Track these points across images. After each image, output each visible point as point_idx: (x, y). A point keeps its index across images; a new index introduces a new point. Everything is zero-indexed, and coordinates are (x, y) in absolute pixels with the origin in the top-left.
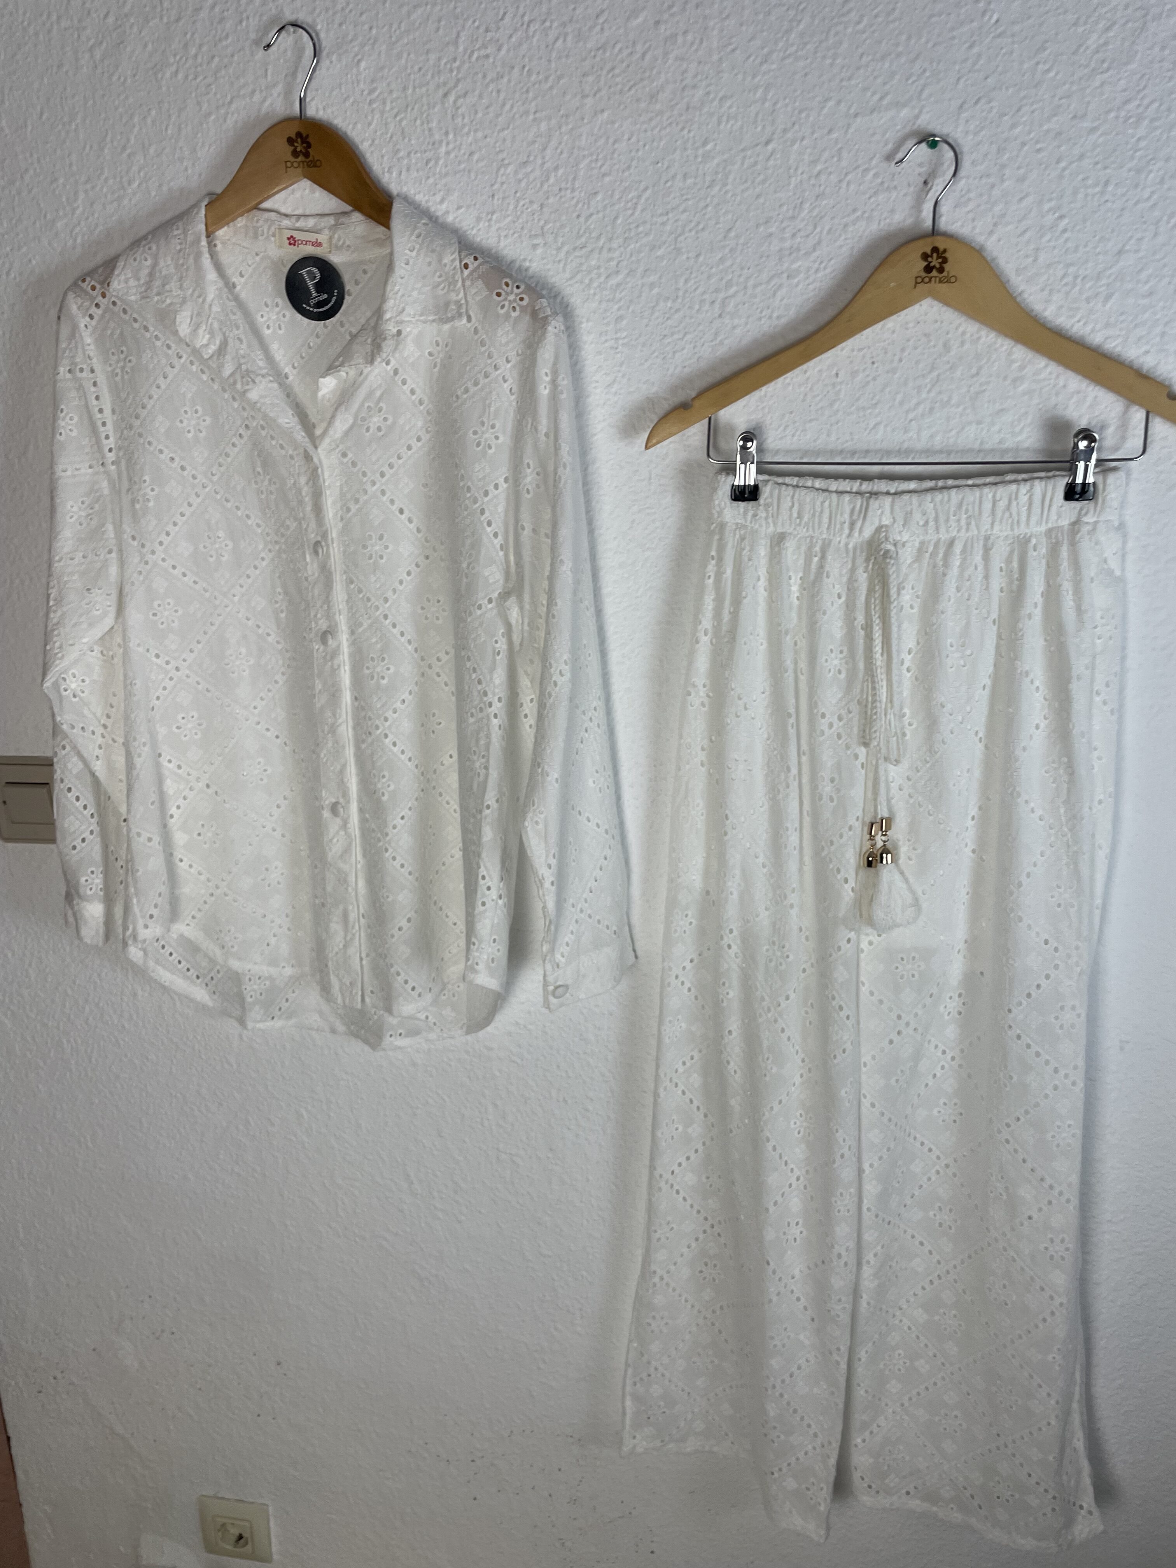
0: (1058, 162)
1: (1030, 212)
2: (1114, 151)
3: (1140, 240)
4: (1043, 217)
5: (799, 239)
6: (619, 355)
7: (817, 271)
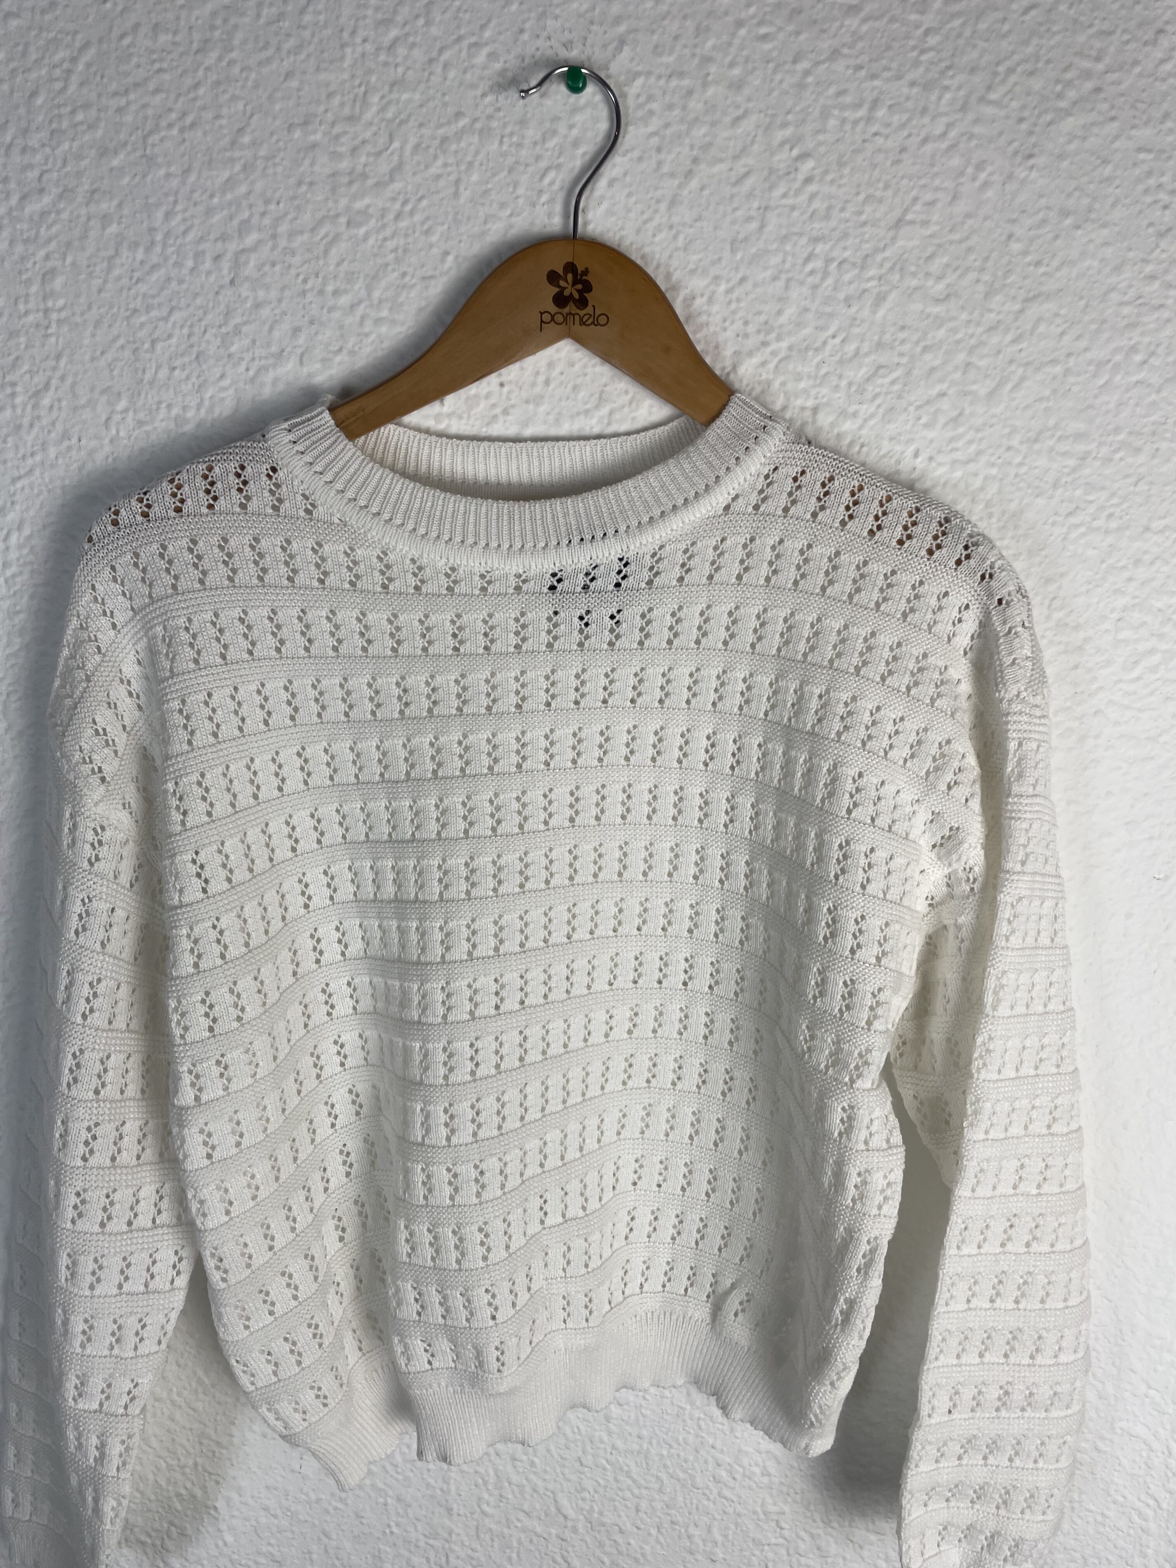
0: (795, 62)
1: (753, 142)
2: (888, 48)
3: (932, 203)
4: (772, 154)
5: (363, 159)
6: (53, 340)
7: (398, 216)
